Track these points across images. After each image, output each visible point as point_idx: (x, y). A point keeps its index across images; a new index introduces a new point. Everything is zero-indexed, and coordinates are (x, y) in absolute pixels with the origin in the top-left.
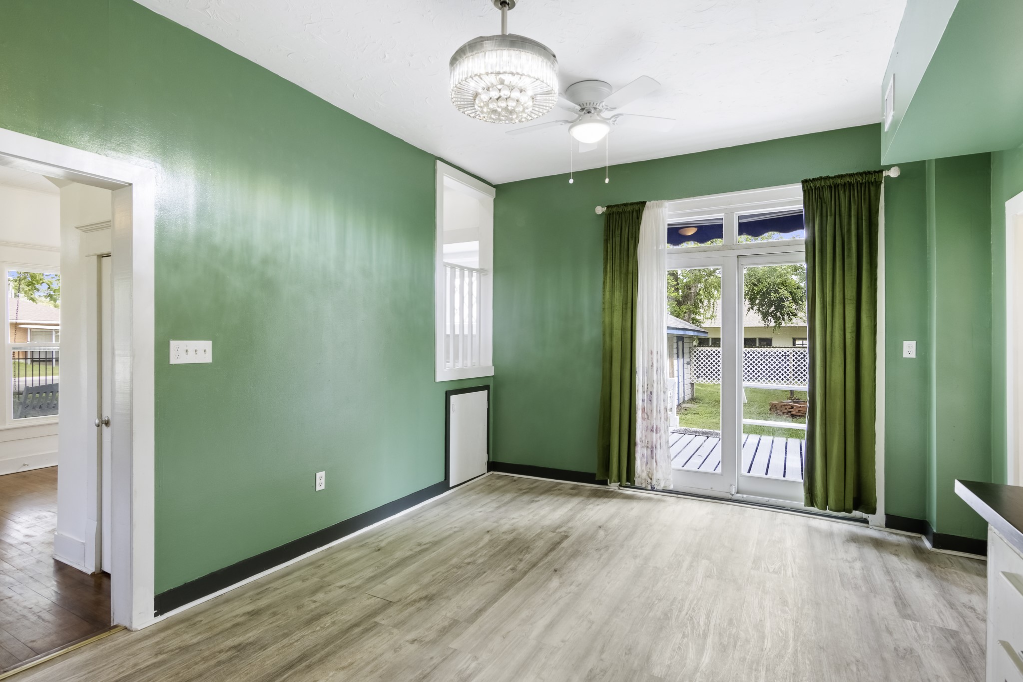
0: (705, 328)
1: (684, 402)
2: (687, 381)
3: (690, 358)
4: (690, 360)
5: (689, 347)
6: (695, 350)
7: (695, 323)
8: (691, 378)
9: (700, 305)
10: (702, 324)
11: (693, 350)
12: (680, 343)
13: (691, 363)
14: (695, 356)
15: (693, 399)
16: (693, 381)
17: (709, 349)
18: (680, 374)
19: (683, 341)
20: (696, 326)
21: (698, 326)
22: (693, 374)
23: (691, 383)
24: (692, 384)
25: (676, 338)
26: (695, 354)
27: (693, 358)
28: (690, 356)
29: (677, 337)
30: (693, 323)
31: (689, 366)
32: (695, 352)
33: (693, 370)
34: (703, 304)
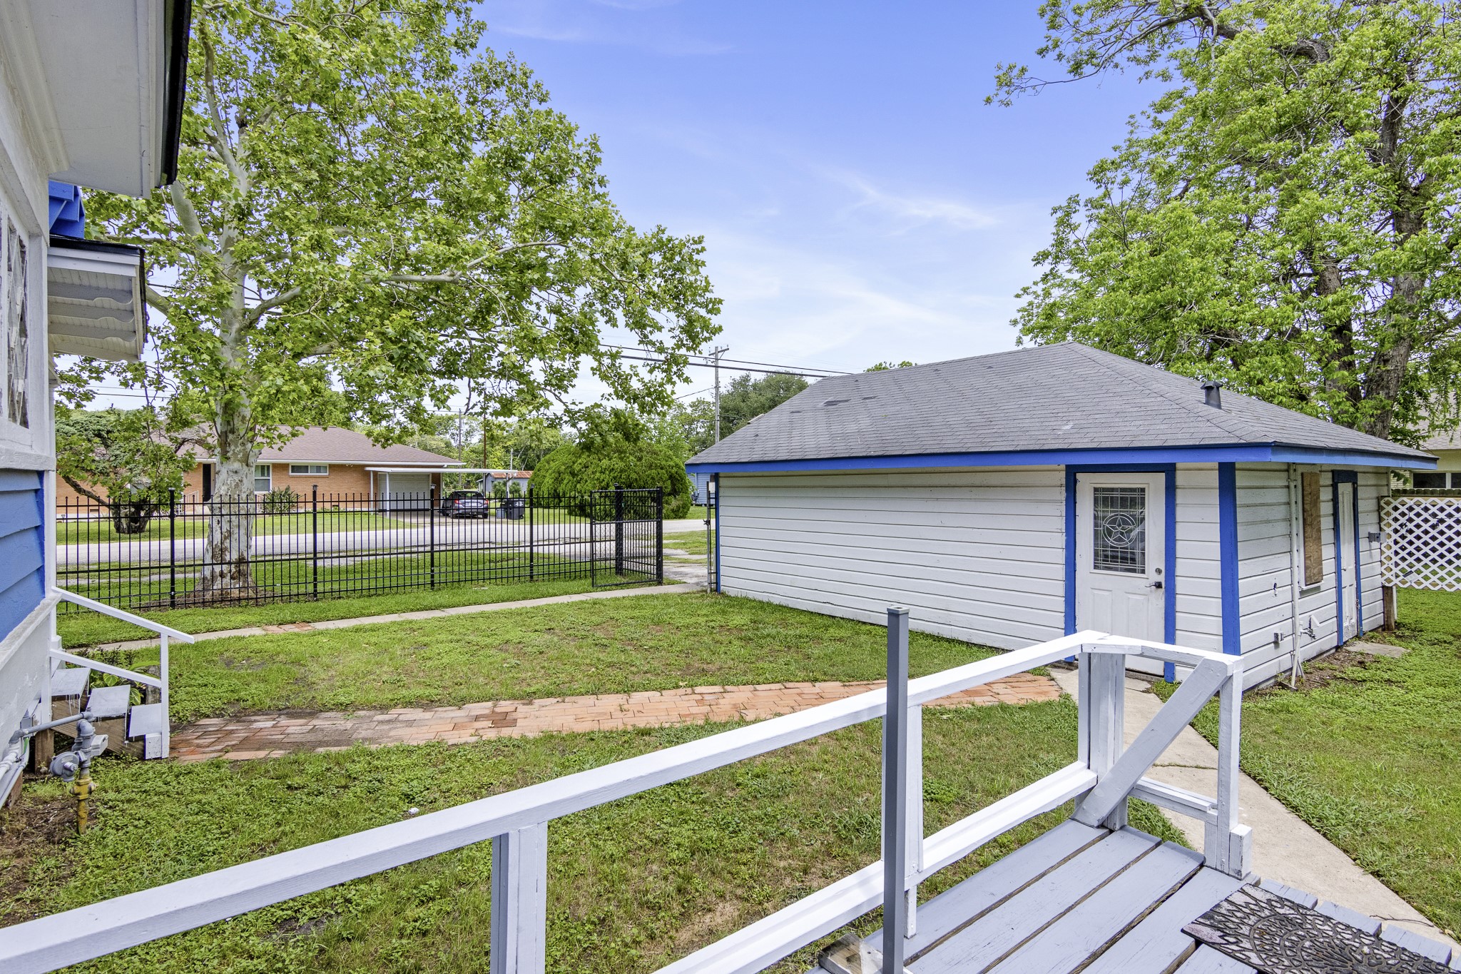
0: (1428, 451)
1: (1358, 637)
2: (1372, 583)
3: (1379, 523)
4: (1381, 529)
5: (1375, 495)
6: (1396, 503)
7: (1402, 440)
8: (1382, 574)
9: (1419, 401)
10: (1421, 442)
11: (1388, 503)
12: (1345, 489)
13: (1383, 536)
14: (1396, 520)
15: (1388, 628)
16: (1389, 580)
17: (1442, 502)
18: (1344, 565)
19: (1355, 483)
20: (1405, 445)
21: (1410, 446)
22: (1391, 564)
23: (1383, 587)
24: (1387, 590)
25: (1330, 475)
26: (1396, 514)
27: (1389, 525)
28: (1381, 519)
29: (1333, 471)
30: (1396, 440)
31: (1375, 544)
32: (1396, 509)
33: (1390, 553)
34: (1425, 398)
